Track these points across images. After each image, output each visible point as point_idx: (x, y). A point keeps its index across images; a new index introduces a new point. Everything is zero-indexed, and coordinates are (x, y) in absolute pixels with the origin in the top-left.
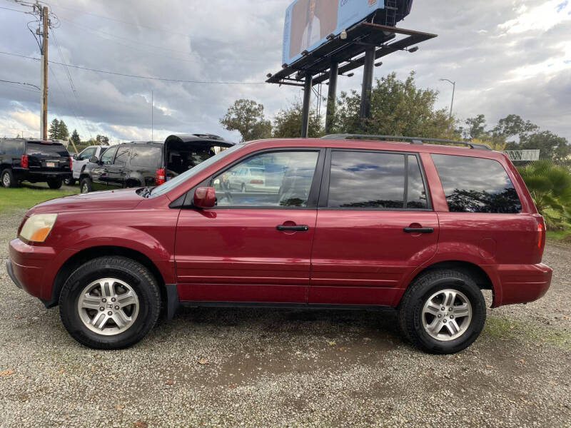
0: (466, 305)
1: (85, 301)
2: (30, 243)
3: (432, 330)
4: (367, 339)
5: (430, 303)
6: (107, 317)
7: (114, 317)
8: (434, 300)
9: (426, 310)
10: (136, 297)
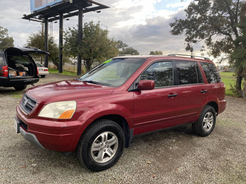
0: (212, 117)
1: (94, 147)
2: (59, 120)
3: (205, 128)
4: (181, 136)
5: (205, 118)
6: (104, 153)
7: (107, 152)
8: (206, 117)
9: (204, 121)
10: (117, 139)
